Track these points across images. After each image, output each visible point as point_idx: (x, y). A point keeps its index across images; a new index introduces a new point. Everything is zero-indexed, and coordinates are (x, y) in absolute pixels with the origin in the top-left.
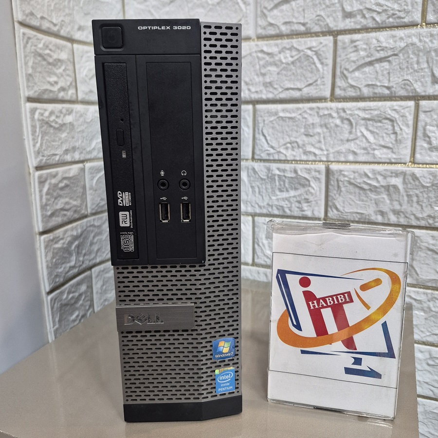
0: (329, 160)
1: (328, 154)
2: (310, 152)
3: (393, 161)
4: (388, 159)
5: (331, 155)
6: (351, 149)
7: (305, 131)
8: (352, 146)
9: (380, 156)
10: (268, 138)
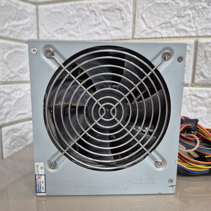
0: (198, 35)
1: (197, 31)
2: (182, 30)
5: (200, 31)
7: (177, 13)
10: (147, 20)
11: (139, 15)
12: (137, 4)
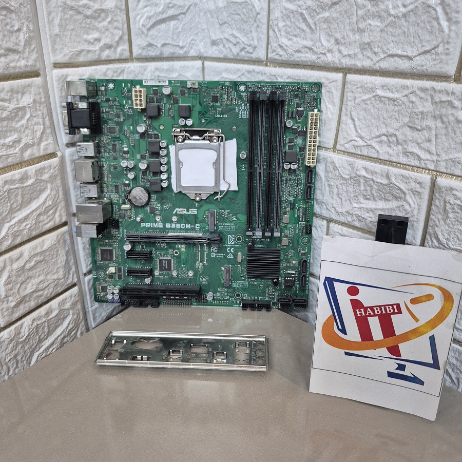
11: (346, 110)
12: (346, 90)
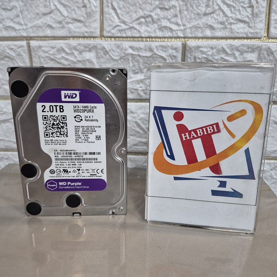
0: (186, 35)
1: (185, 29)
2: (166, 27)
3: (250, 35)
4: (245, 33)
5: (188, 30)
6: (209, 24)
7: (160, 4)
8: (210, 20)
9: (237, 31)
